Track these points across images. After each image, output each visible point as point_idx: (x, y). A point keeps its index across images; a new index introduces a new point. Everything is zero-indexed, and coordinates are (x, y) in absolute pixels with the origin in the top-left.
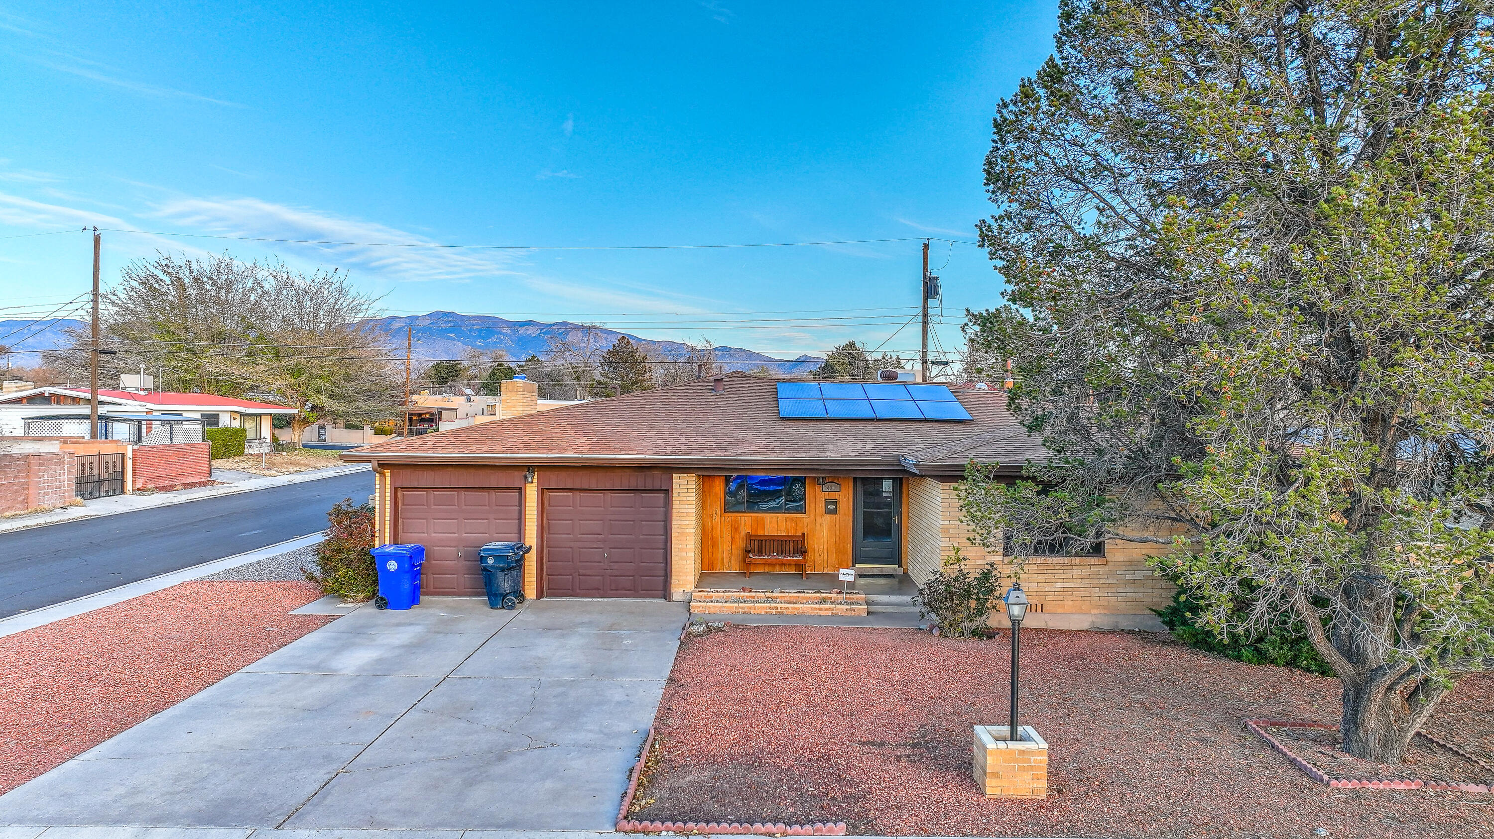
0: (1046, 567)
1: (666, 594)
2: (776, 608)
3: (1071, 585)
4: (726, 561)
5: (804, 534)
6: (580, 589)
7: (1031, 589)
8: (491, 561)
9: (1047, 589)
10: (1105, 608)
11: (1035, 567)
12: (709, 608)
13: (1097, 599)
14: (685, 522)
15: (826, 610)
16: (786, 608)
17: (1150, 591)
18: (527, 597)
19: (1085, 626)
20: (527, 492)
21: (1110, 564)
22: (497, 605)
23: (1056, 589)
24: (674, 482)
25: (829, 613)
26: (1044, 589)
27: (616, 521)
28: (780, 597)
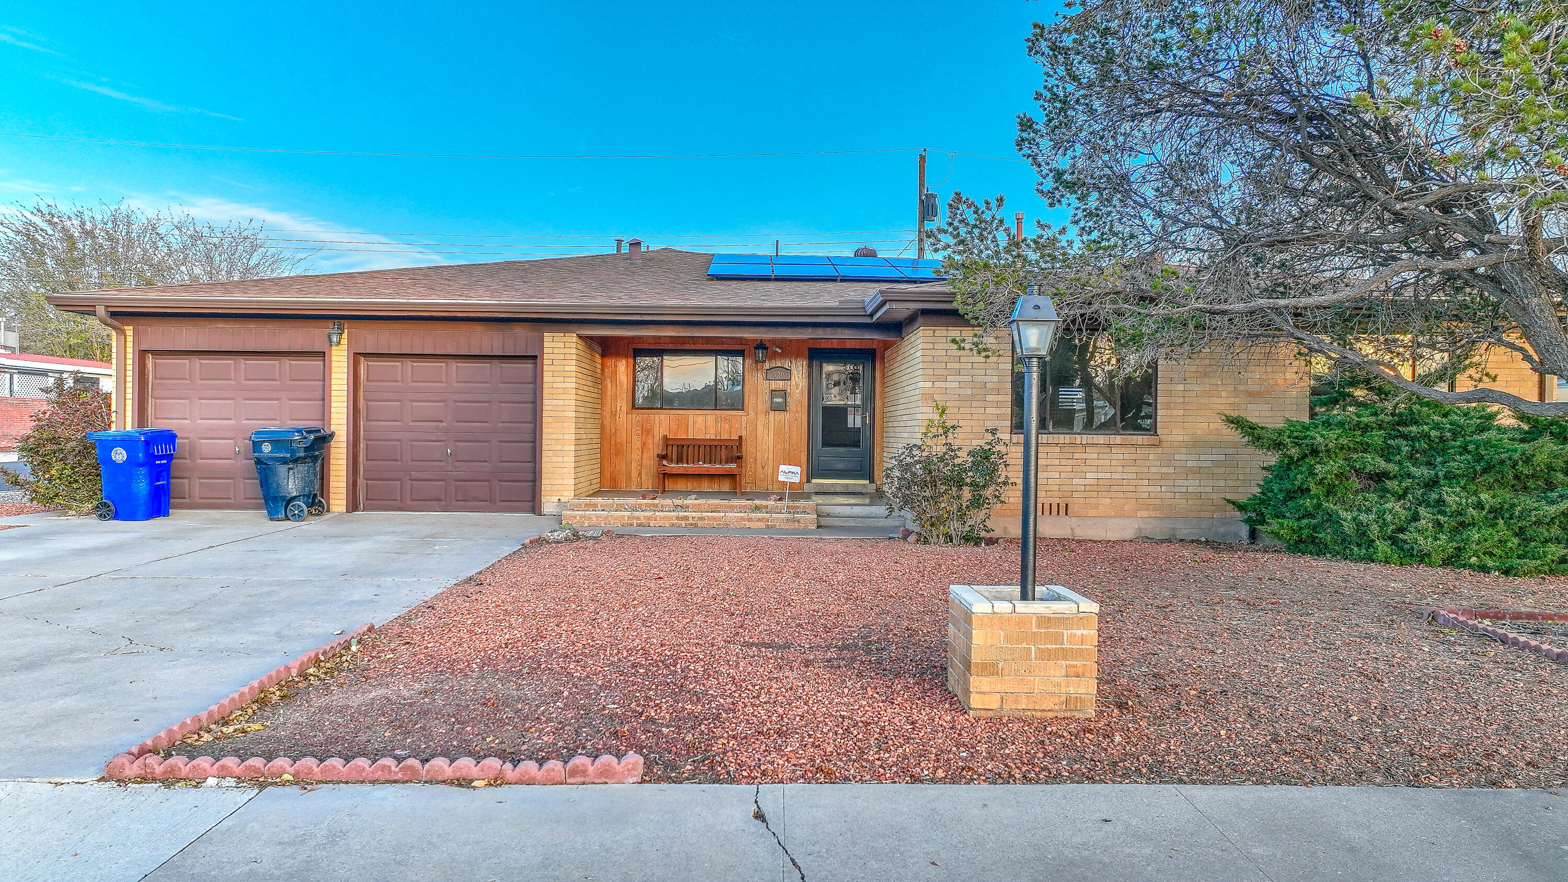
0: (1072, 450)
1: (533, 504)
2: (686, 518)
3: (1108, 475)
4: (634, 474)
5: (740, 437)
6: (412, 500)
7: (1050, 482)
8: (267, 448)
9: (1075, 481)
10: (1157, 508)
11: (1057, 449)
12: (590, 518)
13: (1145, 495)
14: (561, 402)
15: (759, 520)
16: (701, 519)
17: (1222, 483)
18: (333, 508)
19: (1129, 534)
20: (334, 358)
21: (1165, 444)
22: (277, 513)
23: (1087, 482)
24: (546, 344)
25: (762, 525)
26: (1069, 482)
27: (465, 402)
28: (694, 506)
